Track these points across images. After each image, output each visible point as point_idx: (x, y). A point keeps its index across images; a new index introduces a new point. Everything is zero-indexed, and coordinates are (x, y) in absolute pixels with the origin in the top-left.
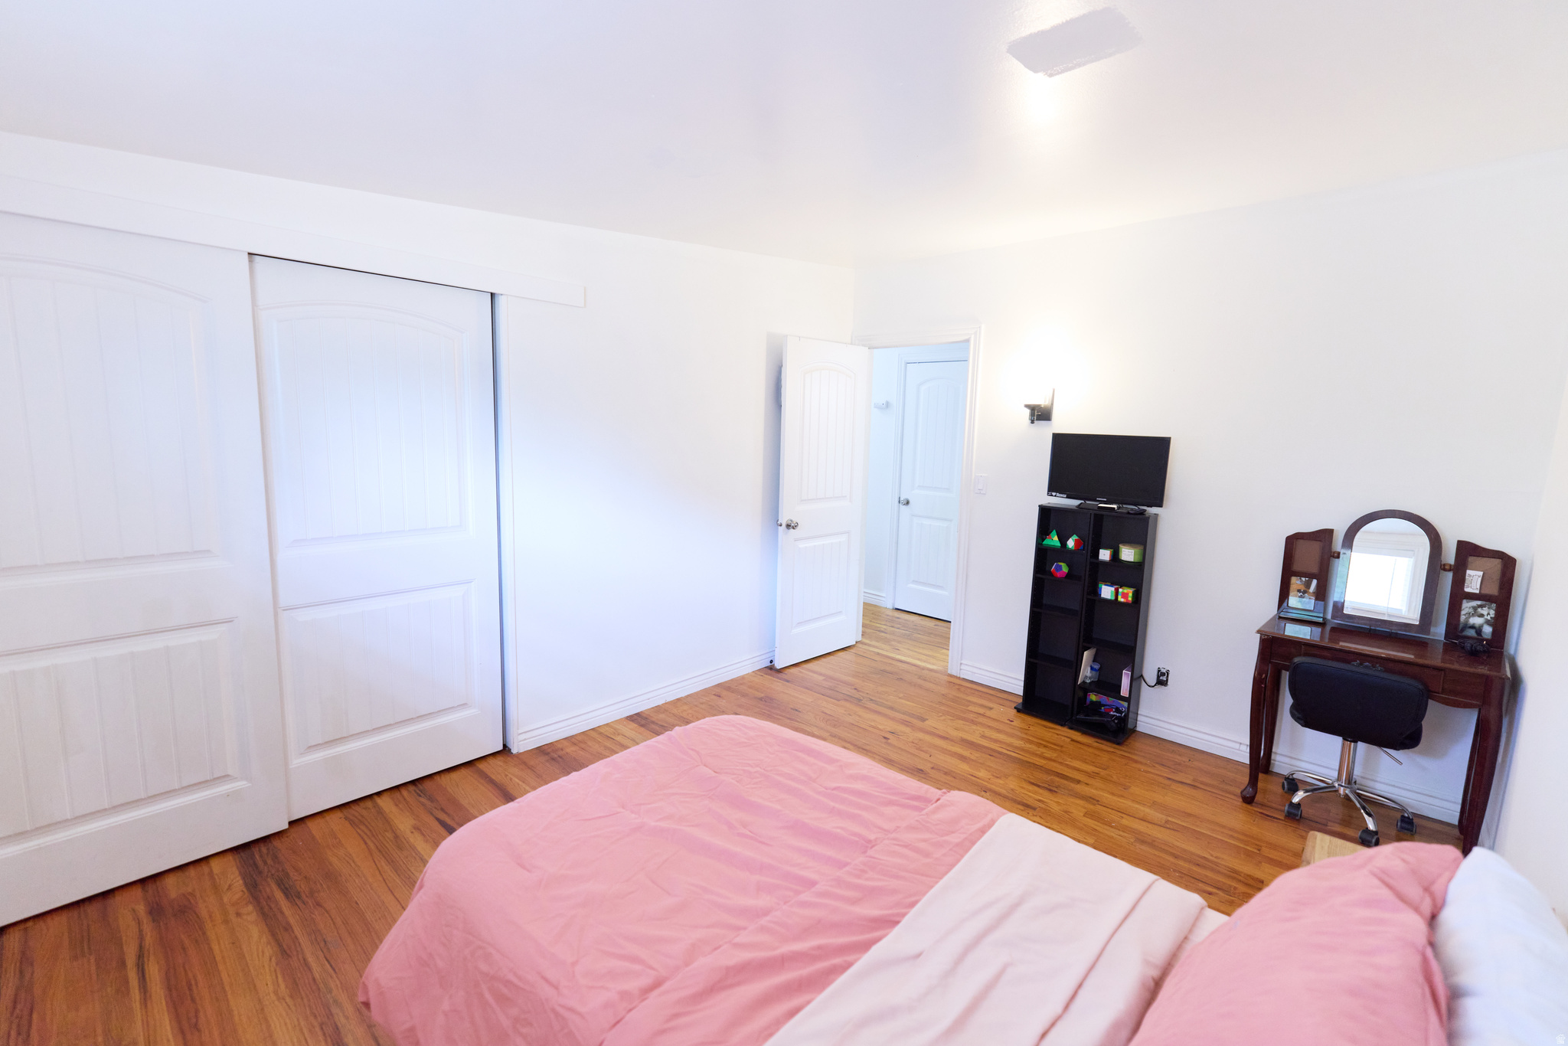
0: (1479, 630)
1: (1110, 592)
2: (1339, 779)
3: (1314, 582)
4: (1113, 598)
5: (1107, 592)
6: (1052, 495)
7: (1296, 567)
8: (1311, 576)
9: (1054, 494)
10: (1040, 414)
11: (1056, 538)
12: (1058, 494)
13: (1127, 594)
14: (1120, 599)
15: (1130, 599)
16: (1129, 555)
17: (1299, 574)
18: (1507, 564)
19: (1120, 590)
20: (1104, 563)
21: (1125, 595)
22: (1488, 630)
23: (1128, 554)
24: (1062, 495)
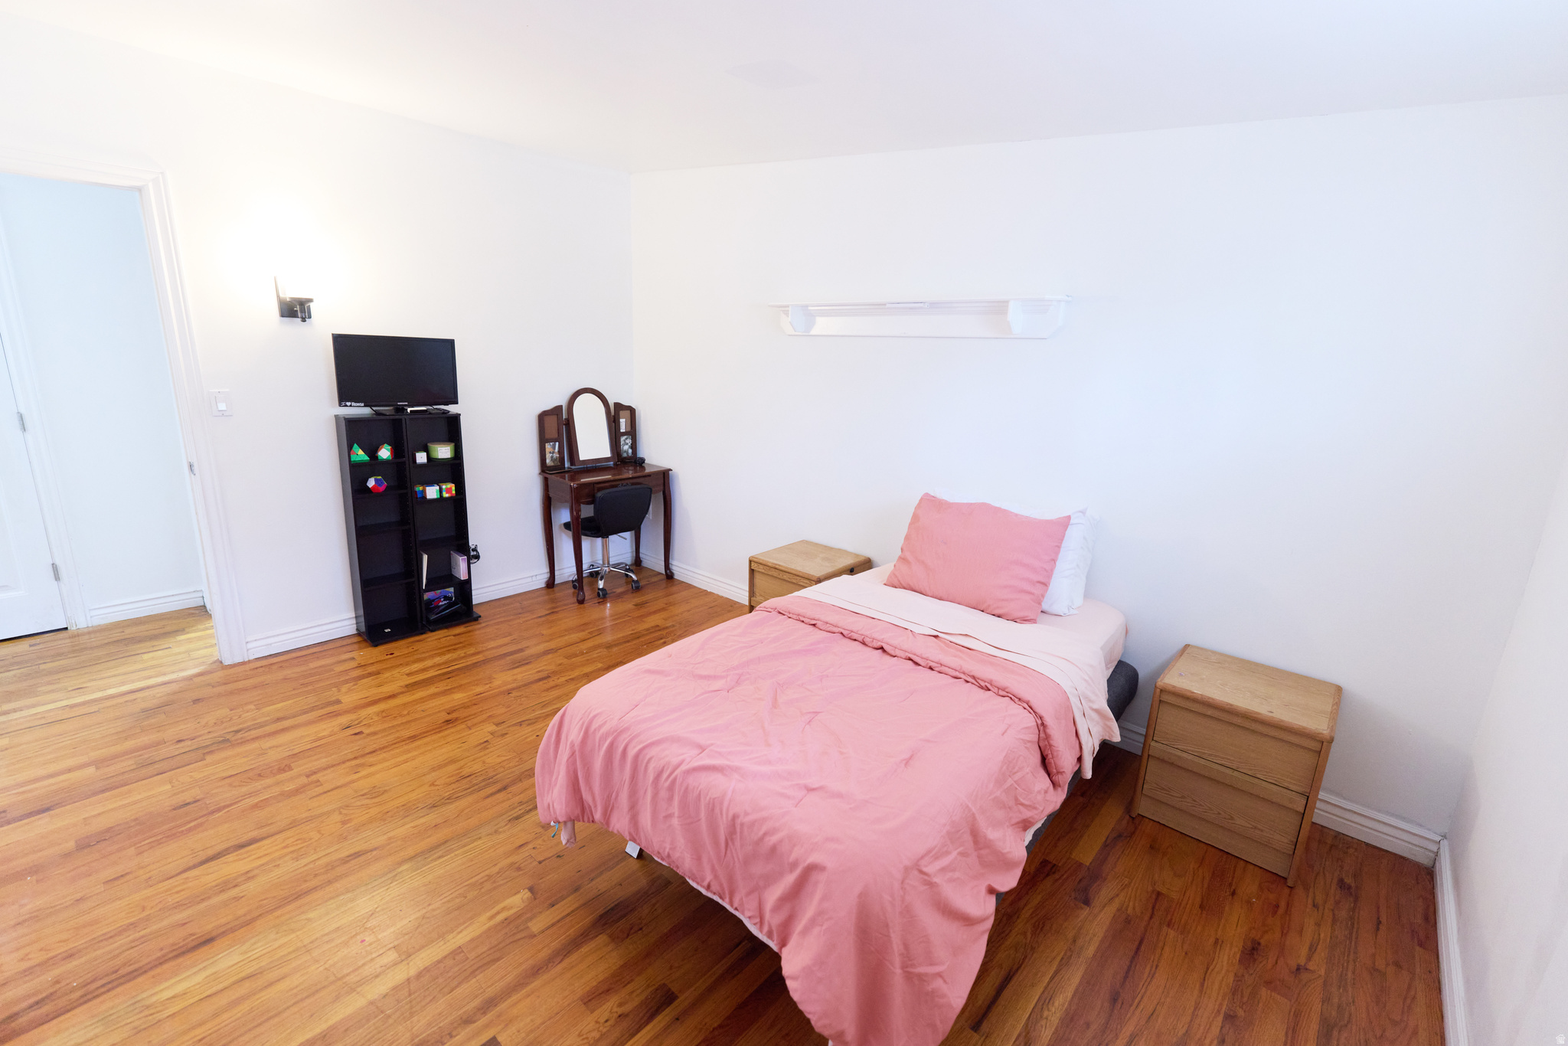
0: (627, 452)
1: (435, 491)
2: (604, 563)
3: (557, 443)
4: (439, 497)
5: (432, 492)
6: (346, 406)
7: (547, 436)
8: (555, 441)
9: (348, 404)
10: (295, 310)
11: (361, 452)
12: (353, 404)
13: (451, 488)
14: (445, 495)
15: (454, 492)
16: (446, 453)
17: (549, 441)
18: (632, 411)
19: (444, 487)
20: (422, 465)
21: (448, 490)
22: (630, 451)
23: (444, 452)
24: (358, 404)
